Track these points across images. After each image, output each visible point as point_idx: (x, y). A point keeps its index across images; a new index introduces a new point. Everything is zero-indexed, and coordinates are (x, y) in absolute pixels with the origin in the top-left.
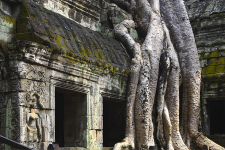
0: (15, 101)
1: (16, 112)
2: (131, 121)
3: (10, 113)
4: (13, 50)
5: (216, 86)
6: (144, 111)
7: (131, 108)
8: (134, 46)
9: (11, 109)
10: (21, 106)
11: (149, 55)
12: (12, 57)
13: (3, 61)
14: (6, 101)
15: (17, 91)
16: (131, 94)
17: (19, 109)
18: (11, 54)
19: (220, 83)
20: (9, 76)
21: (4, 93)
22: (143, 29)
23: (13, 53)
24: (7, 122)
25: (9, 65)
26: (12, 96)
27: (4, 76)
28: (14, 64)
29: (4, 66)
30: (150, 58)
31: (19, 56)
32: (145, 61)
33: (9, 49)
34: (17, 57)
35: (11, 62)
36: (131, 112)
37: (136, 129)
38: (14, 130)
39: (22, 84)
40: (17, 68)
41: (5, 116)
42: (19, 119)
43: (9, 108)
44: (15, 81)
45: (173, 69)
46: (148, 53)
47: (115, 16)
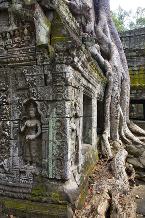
0: (60, 111)
1: (62, 124)
2: (109, 118)
3: (55, 125)
4: (62, 52)
5: (135, 92)
6: (117, 111)
7: (109, 107)
8: (105, 62)
9: (56, 120)
10: (67, 117)
11: (117, 70)
12: (60, 59)
13: (47, 65)
14: (49, 110)
15: (63, 99)
16: (108, 97)
17: (65, 121)
18: (58, 56)
19: (137, 90)
20: (54, 81)
21: (47, 101)
22: (104, 52)
23: (61, 55)
24: (51, 136)
25: (55, 69)
26: (57, 104)
27: (48, 81)
28: (62, 68)
29: (49, 70)
30: (117, 72)
31: (67, 59)
32: (115, 73)
33: (57, 50)
34: (65, 61)
35: (58, 66)
36: (108, 111)
37: (111, 124)
38: (59, 146)
39: (69, 92)
40: (65, 73)
41: (49, 127)
42: (65, 133)
43: (53, 119)
44: (61, 88)
45: (124, 80)
46: (116, 68)
47: (88, 41)
